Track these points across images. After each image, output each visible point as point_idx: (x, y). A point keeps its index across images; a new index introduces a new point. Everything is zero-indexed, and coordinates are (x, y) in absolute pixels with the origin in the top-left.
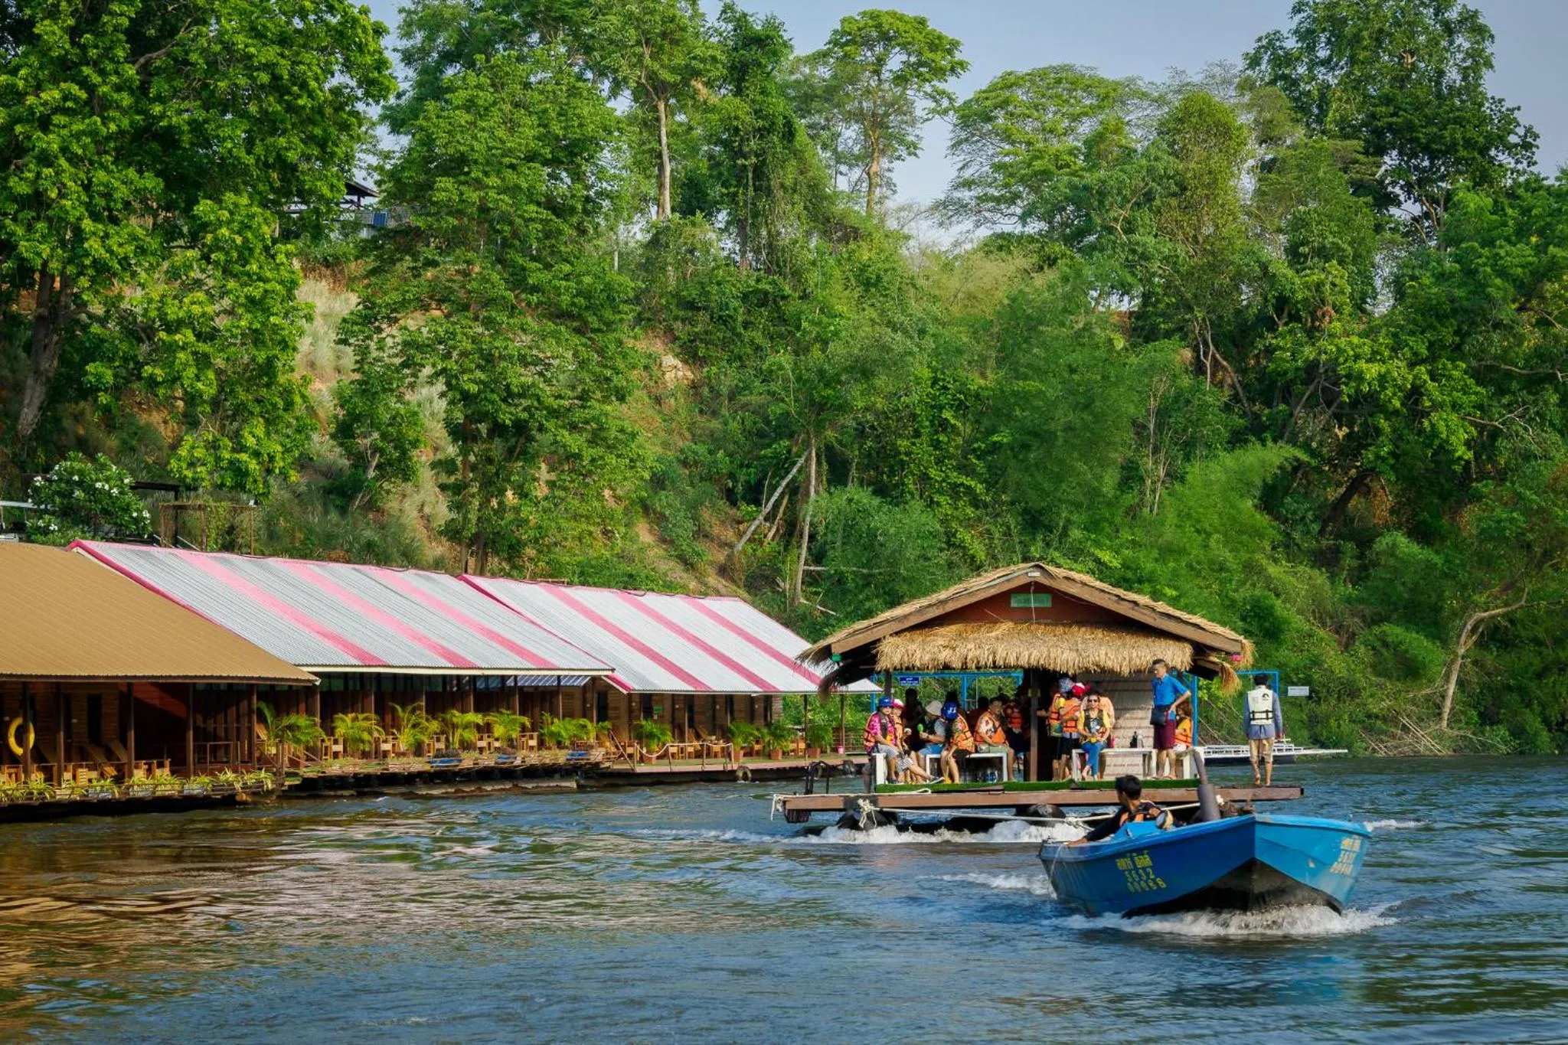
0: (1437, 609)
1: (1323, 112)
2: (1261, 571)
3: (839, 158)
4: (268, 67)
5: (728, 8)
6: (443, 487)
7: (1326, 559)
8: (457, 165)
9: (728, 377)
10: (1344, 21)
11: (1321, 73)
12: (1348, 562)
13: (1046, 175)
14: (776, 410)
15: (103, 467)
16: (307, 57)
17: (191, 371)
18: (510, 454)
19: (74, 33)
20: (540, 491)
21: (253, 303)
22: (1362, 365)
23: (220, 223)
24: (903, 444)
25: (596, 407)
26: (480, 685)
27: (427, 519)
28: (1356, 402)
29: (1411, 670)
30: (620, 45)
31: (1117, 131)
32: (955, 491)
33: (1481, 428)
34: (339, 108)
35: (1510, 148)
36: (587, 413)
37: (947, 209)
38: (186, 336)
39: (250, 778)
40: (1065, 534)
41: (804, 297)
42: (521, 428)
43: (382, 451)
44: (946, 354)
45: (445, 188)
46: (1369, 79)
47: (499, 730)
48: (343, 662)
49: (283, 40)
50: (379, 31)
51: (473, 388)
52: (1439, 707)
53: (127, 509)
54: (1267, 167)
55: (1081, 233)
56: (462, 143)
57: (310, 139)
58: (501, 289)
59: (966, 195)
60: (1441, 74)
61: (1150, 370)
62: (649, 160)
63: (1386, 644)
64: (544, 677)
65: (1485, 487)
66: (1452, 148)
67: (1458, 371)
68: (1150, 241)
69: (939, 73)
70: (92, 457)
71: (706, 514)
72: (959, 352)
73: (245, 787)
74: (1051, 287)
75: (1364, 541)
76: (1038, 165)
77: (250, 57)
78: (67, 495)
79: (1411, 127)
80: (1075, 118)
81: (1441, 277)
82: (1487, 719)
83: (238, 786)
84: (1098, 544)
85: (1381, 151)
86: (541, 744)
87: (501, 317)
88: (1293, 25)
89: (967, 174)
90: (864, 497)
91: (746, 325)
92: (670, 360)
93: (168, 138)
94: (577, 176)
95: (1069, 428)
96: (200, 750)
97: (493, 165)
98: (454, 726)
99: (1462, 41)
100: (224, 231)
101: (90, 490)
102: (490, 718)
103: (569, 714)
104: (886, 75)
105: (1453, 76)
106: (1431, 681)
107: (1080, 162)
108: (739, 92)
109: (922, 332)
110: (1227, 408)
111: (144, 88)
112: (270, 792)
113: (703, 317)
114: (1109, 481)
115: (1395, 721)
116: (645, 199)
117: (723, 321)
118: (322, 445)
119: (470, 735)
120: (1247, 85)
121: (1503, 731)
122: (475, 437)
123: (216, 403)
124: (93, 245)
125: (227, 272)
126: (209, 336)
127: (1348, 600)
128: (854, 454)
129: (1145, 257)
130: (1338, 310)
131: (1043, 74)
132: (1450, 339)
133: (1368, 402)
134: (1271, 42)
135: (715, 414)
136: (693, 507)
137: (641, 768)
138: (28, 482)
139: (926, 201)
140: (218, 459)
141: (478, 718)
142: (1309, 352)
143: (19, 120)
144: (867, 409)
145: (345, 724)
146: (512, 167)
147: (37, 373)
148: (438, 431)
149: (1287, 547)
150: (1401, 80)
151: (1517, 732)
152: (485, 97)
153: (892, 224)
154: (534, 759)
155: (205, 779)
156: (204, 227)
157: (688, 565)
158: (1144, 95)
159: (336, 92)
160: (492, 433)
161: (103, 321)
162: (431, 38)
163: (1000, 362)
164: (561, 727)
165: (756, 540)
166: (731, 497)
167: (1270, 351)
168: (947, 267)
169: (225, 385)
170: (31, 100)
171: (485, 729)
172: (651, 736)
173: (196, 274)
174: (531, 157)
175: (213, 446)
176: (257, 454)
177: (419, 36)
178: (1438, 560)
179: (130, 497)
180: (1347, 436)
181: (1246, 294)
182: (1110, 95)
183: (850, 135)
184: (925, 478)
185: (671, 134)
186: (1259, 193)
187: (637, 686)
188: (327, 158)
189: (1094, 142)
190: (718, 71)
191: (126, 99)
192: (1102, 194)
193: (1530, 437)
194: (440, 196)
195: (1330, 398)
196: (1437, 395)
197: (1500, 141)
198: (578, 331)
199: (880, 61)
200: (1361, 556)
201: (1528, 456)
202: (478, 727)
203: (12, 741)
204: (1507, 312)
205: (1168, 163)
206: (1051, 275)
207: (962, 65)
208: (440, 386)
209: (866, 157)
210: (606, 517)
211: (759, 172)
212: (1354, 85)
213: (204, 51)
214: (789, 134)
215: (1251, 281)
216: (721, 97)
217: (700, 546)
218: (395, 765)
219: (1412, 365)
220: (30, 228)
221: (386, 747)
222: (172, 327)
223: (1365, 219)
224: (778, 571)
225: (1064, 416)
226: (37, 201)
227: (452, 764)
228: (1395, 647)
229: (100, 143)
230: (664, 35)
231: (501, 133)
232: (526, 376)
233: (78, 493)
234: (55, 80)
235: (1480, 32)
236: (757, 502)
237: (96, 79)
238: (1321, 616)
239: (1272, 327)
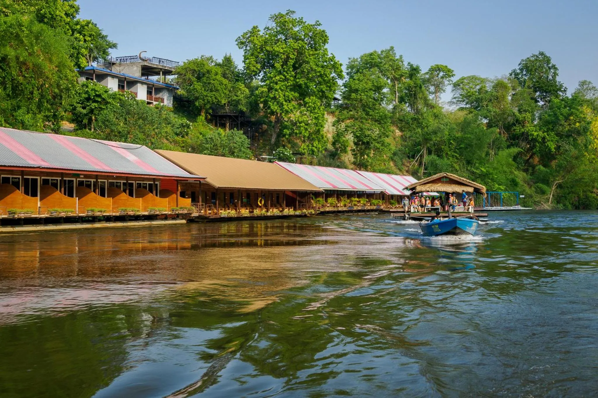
0: (548, 181)
1: (525, 84)
2: (513, 173)
3: (430, 93)
4: (319, 72)
5: (409, 63)
6: (353, 155)
7: (526, 171)
8: (356, 91)
9: (408, 134)
10: (529, 67)
11: (524, 77)
12: (530, 171)
13: (470, 96)
14: (418, 140)
15: (287, 150)
16: (327, 70)
17: (304, 131)
18: (366, 148)
19: (282, 66)
20: (372, 155)
21: (316, 118)
22: (533, 132)
23: (309, 103)
24: (443, 147)
25: (383, 139)
26: (358, 193)
27: (350, 161)
28: (532, 139)
29: (543, 192)
30: (388, 70)
31: (484, 87)
32: (453, 156)
33: (557, 145)
34: (333, 80)
35: (561, 91)
36: (381, 140)
37: (451, 103)
38: (303, 124)
39: (310, 211)
40: (475, 165)
41: (423, 119)
42: (368, 143)
43: (341, 148)
44: (451, 130)
45: (353, 95)
46: (534, 78)
47: (362, 202)
48: (329, 187)
49: (323, 67)
50: (341, 65)
51: (359, 135)
52: (549, 200)
53: (291, 158)
54: (514, 95)
55: (477, 107)
56: (357, 87)
57: (327, 86)
58: (364, 115)
59: (454, 100)
60: (548, 77)
61: (492, 133)
62: (393, 92)
63: (538, 187)
64: (372, 191)
65: (558, 157)
66: (550, 91)
67: (552, 134)
68: (491, 108)
69: (450, 76)
70: (284, 148)
71: (404, 161)
72: (454, 129)
73: (308, 213)
74: (472, 117)
75: (534, 167)
76: (469, 94)
77: (315, 70)
78: (279, 155)
79: (542, 87)
80: (476, 85)
81: (549, 115)
82: (558, 202)
83: (307, 213)
84: (481, 167)
85: (536, 92)
86: (371, 205)
87: (364, 121)
88: (519, 68)
89: (455, 96)
90: (435, 157)
91: (412, 124)
92: (397, 131)
93: (300, 86)
94: (379, 93)
95: (476, 144)
96: (299, 205)
97: (363, 91)
98: (353, 201)
99: (552, 71)
100: (310, 104)
101: (284, 154)
102: (360, 199)
103: (376, 199)
104: (439, 77)
105: (550, 77)
106: (547, 195)
107: (477, 94)
108: (411, 79)
109: (447, 125)
110: (506, 141)
111: (295, 77)
112: (314, 214)
113: (404, 123)
114: (483, 155)
115: (540, 203)
116: (393, 100)
117: (408, 123)
118: (330, 147)
119: (356, 203)
120: (509, 79)
121: (562, 205)
122: (359, 145)
123: (309, 138)
124: (285, 107)
125: (311, 112)
126: (307, 125)
127: (530, 179)
128: (433, 149)
129: (490, 112)
130: (529, 122)
131: (469, 77)
132: (551, 128)
133: (535, 140)
134: (514, 71)
135: (406, 141)
136: (401, 159)
137: (391, 210)
138: (272, 153)
139: (447, 101)
140: (309, 149)
141: (357, 199)
142: (523, 130)
143: (272, 83)
144: (436, 140)
145: (330, 200)
146: (367, 91)
147: (275, 132)
148: (352, 144)
149: (518, 168)
150: (540, 78)
151: (564, 205)
152: (361, 78)
153: (440, 105)
154: (369, 208)
155: (300, 211)
156: (307, 103)
157: (400, 170)
158: (489, 81)
159: (333, 77)
160: (362, 144)
161: (287, 122)
162: (352, 70)
163: (462, 131)
164: (374, 201)
165: (414, 166)
166: (409, 157)
167: (514, 130)
168: (451, 113)
169: (310, 134)
170: (274, 79)
171: (359, 202)
172: (393, 203)
173: (305, 112)
174: (371, 89)
175: (308, 146)
176: (316, 147)
177: (350, 70)
178: (548, 171)
179: (292, 156)
180: (530, 147)
181: (510, 119)
182: (483, 81)
183: (432, 89)
184: (447, 154)
185: (398, 87)
186: (512, 99)
187: (390, 193)
188: (331, 90)
189: (480, 90)
190: (407, 75)
191: (292, 79)
192: (482, 99)
193: (567, 147)
194: (353, 97)
195: (527, 139)
196: (549, 139)
197: (559, 90)
198: (379, 124)
199: (438, 74)
200: (533, 170)
201: (567, 151)
202: (358, 202)
203: (259, 203)
204: (563, 122)
205: (495, 93)
206: (471, 115)
207: (454, 75)
208: (352, 135)
209: (435, 92)
210: (384, 161)
211: (415, 95)
212: (531, 79)
213: (307, 69)
214: (421, 87)
215: (511, 116)
216: (408, 80)
217: (403, 167)
218: (340, 209)
219: (543, 133)
220: (273, 104)
221: (338, 205)
222: (300, 123)
223: (533, 105)
224: (418, 172)
225: (475, 142)
226: (275, 98)
227: (352, 209)
228: (540, 188)
229: (287, 87)
230: (397, 68)
231: (364, 85)
232: (369, 133)
233: (281, 155)
234: (279, 75)
235: (556, 69)
236: (414, 158)
237: (286, 75)
238: (525, 182)
239: (515, 125)
